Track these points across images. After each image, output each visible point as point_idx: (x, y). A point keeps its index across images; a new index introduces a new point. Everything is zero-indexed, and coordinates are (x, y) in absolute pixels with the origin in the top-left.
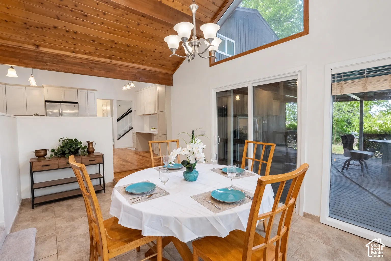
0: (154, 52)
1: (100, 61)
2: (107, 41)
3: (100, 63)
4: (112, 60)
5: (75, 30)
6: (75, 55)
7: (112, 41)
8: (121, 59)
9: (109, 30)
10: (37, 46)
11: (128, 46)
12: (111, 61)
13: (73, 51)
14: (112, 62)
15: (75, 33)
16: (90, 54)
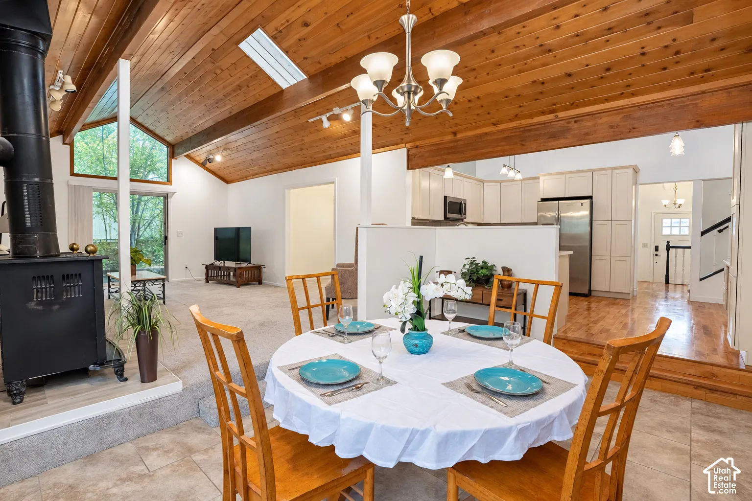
0: (643, 54)
1: (537, 124)
2: (525, 87)
3: (536, 127)
4: (557, 114)
5: (476, 95)
6: (497, 129)
7: (535, 82)
8: (574, 106)
9: (516, 69)
10: (455, 134)
11: (570, 75)
12: (557, 116)
13: (493, 124)
14: (559, 117)
15: (478, 98)
16: (517, 117)
